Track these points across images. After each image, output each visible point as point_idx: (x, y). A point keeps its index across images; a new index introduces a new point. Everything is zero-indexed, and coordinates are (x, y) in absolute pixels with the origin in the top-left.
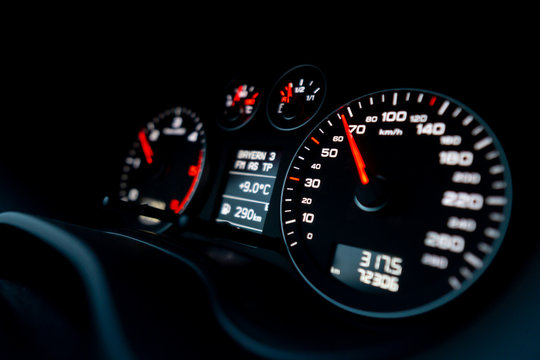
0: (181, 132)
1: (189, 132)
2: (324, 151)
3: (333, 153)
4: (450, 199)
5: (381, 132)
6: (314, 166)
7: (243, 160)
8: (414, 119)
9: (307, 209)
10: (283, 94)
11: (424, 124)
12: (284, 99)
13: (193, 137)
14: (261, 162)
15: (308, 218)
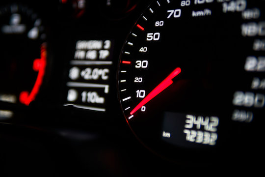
0: (20, 29)
1: (29, 28)
2: (149, 36)
3: (156, 36)
6: (142, 50)
7: (82, 50)
9: (139, 86)
11: (228, 3)
13: (33, 33)
14: (98, 51)
15: (140, 94)
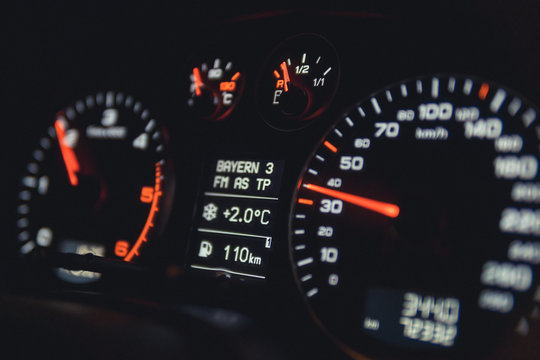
0: (119, 132)
1: (133, 134)
2: (345, 160)
4: (511, 221)
5: (420, 134)
6: (332, 183)
7: (225, 174)
8: (463, 115)
9: (327, 242)
10: (278, 76)
11: (474, 122)
12: (280, 83)
13: (141, 142)
14: (253, 177)
15: (329, 255)
